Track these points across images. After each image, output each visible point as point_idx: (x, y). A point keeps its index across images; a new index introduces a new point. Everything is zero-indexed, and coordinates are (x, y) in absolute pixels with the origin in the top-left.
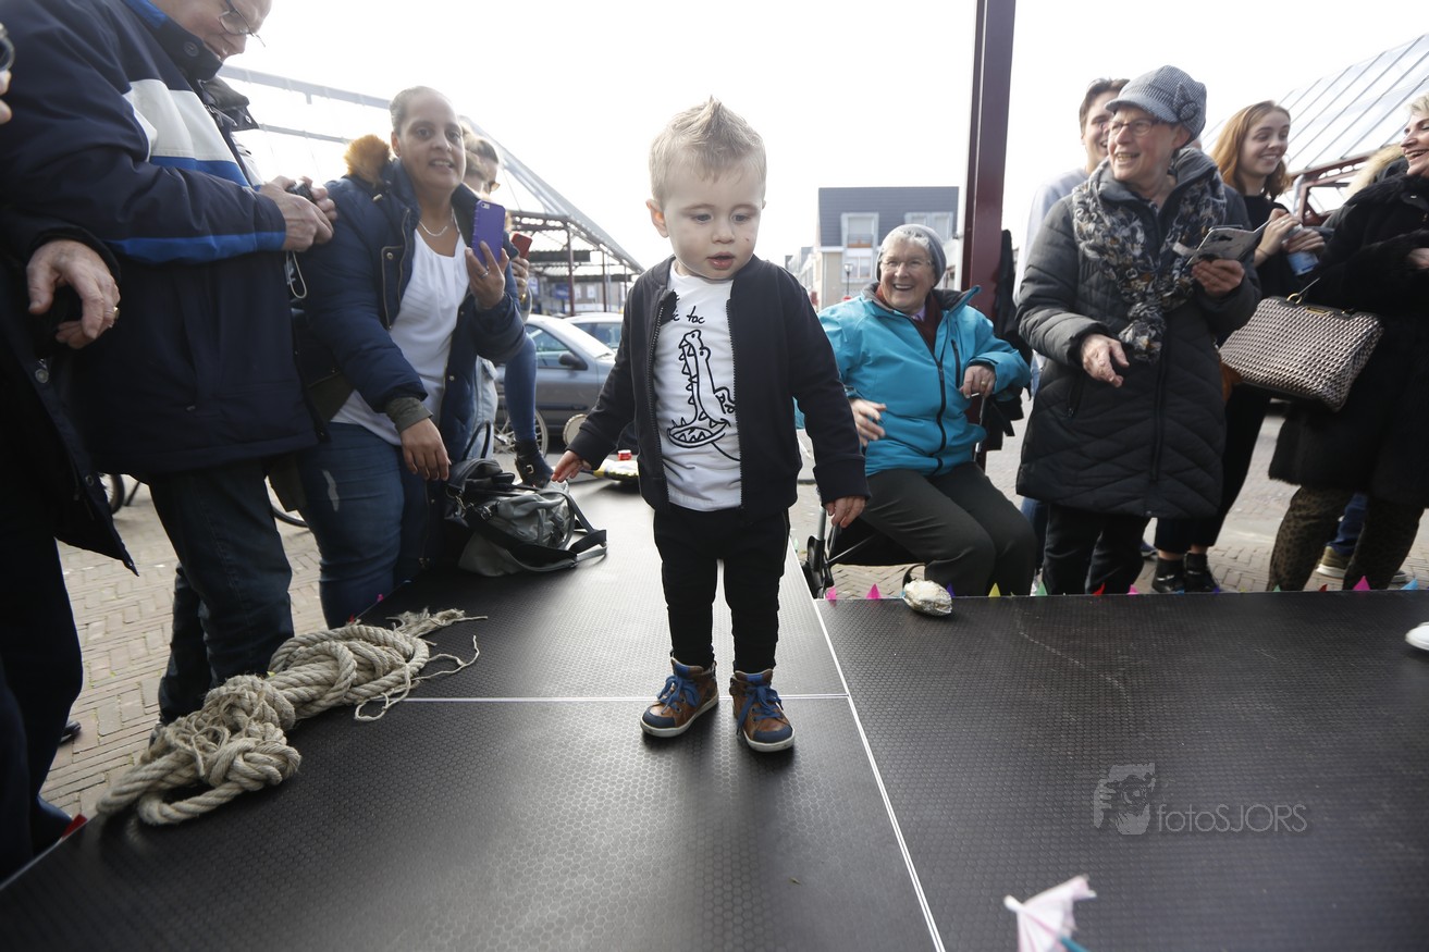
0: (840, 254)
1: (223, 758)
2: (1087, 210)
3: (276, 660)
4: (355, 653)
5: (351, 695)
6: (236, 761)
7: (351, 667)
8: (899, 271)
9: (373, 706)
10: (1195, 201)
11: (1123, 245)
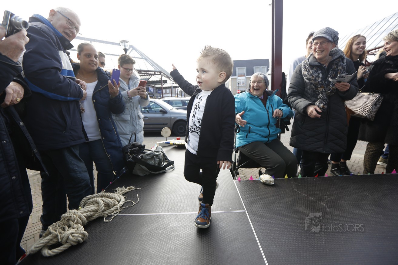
0: (236, 78)
1: (66, 236)
2: (305, 68)
3: (81, 203)
4: (104, 201)
5: (103, 214)
6: (70, 237)
7: (102, 206)
8: (255, 84)
9: (109, 217)
10: (337, 64)
11: (316, 78)
